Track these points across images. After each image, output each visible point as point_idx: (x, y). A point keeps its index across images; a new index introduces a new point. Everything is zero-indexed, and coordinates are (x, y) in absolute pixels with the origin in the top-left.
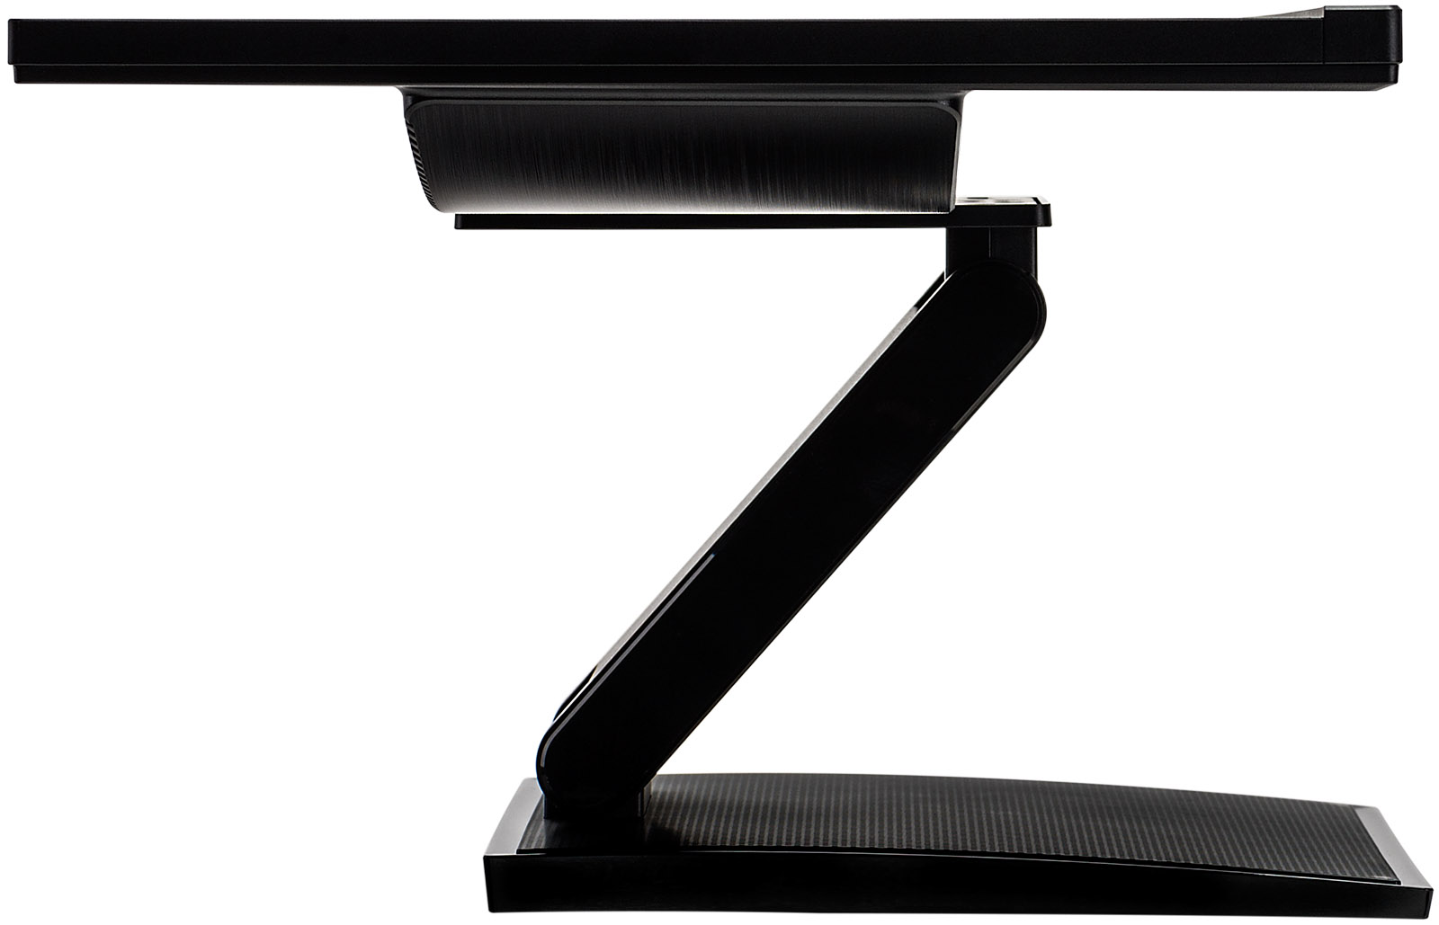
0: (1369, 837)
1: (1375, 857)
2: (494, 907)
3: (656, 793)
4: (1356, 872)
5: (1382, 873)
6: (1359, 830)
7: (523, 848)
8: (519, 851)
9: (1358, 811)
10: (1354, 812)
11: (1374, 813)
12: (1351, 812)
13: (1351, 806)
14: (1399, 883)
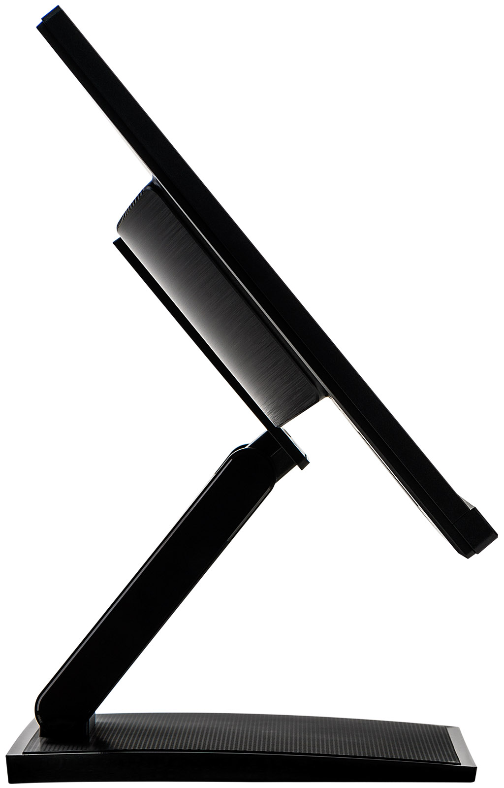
0: (451, 742)
1: (452, 752)
2: (11, 781)
3: (98, 723)
4: (439, 759)
5: (453, 759)
6: (446, 738)
7: (26, 751)
8: (23, 753)
9: (448, 729)
10: (447, 730)
11: (457, 730)
12: (445, 729)
13: (445, 726)
14: (460, 764)
